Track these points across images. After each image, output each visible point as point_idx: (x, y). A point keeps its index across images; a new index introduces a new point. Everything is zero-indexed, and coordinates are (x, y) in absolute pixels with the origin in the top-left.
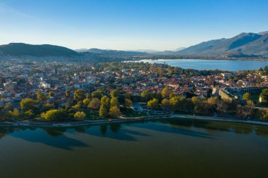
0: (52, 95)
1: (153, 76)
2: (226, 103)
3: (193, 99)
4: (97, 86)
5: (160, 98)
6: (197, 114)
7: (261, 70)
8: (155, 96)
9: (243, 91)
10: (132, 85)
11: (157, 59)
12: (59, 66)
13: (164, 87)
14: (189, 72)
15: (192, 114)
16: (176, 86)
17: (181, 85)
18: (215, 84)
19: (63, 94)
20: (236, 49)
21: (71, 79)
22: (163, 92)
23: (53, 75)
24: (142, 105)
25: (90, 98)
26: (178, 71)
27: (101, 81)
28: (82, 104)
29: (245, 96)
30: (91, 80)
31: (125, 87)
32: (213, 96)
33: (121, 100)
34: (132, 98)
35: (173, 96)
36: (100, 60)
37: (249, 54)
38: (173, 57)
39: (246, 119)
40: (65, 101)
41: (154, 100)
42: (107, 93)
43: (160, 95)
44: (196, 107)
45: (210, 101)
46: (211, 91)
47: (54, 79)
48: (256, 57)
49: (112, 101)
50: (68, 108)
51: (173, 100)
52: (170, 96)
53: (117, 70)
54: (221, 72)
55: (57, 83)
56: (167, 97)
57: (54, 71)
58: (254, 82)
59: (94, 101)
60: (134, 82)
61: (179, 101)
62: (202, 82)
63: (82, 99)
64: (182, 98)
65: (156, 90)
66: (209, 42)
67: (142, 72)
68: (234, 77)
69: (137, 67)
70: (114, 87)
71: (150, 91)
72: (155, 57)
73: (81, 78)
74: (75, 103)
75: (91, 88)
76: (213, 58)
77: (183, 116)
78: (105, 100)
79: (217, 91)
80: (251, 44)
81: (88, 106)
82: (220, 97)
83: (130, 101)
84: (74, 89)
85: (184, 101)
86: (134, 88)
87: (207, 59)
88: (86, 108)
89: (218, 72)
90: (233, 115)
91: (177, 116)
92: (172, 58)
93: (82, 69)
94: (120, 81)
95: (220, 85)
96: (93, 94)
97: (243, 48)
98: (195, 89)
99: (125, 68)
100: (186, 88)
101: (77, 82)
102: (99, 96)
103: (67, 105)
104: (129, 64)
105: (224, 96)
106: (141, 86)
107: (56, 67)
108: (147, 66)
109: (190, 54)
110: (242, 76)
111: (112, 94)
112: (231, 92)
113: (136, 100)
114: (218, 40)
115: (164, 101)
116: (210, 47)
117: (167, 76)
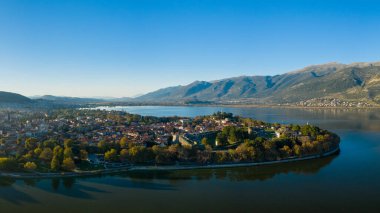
0: (4, 142)
1: (110, 123)
2: (187, 150)
3: (154, 148)
4: (49, 134)
5: (118, 148)
6: (159, 165)
7: (215, 115)
8: (113, 146)
9: (202, 136)
10: (88, 134)
11: (115, 105)
12: (12, 113)
13: (122, 136)
14: (148, 120)
15: (153, 165)
16: (135, 135)
17: (140, 133)
18: (175, 131)
19: (15, 142)
20: (192, 96)
21: (23, 127)
22: (122, 142)
23: (6, 122)
24: (99, 157)
25: (42, 147)
26: (137, 119)
27: (55, 130)
28: (33, 153)
29: (203, 141)
30: (43, 128)
31: (81, 136)
32: (174, 143)
33: (76, 151)
34: (88, 149)
35: (133, 146)
36: (54, 107)
37: (203, 100)
39: (206, 164)
40: (15, 149)
41: (112, 151)
42: (60, 143)
43: (119, 145)
44: (157, 157)
45: (171, 149)
46: (171, 138)
47: (7, 125)
48: (209, 103)
49: (65, 152)
50: (19, 158)
51: (133, 151)
52: (130, 145)
53: (72, 117)
54: (180, 118)
55: (9, 130)
56: (127, 147)
57: (7, 118)
58: (210, 126)
59: (46, 151)
60: (90, 131)
61: (139, 152)
62: (162, 129)
63: (34, 149)
64: (142, 147)
65: (114, 139)
66: (166, 89)
67: (98, 120)
68: (192, 123)
69: (94, 114)
70: (69, 137)
71: (108, 140)
72: (112, 104)
73: (34, 125)
74: (26, 152)
75: (44, 137)
76: (172, 105)
77: (144, 168)
78: (58, 150)
79: (177, 138)
80: (205, 92)
81: (41, 156)
82: (180, 144)
83: (85, 152)
84: (26, 137)
85: (145, 150)
86: (90, 138)
87: (166, 105)
88: (37, 158)
89: (177, 119)
90: (194, 161)
91: (137, 168)
92: (130, 105)
93: (35, 117)
94: (75, 130)
95: (180, 131)
96: (45, 143)
97: (198, 94)
98: (155, 138)
99: (80, 115)
100: (146, 137)
101: (29, 130)
102: (51, 146)
103: (17, 154)
104: (85, 111)
105: (185, 143)
106: (98, 136)
107: (9, 114)
108: (104, 114)
109: (148, 100)
110: (199, 121)
111: (65, 144)
112: (191, 138)
113: (92, 150)
114: (175, 88)
115: (123, 151)
116: (169, 94)
117: (125, 124)
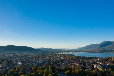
0: (23, 68)
1: (67, 59)
2: (101, 72)
3: (86, 70)
4: (43, 64)
5: (71, 70)
8: (69, 69)
9: (108, 67)
10: (59, 64)
11: (69, 52)
12: (27, 55)
13: (72, 65)
14: (83, 58)
16: (78, 64)
17: (80, 64)
18: (95, 63)
19: (28, 68)
20: (103, 48)
21: (32, 61)
22: (72, 67)
23: (24, 59)
24: (63, 73)
25: (40, 69)
26: (78, 58)
27: (45, 62)
28: (36, 72)
29: (110, 69)
30: (40, 61)
31: (55, 65)
32: (95, 69)
33: (53, 71)
35: (77, 69)
36: (45, 52)
37: (109, 50)
38: (76, 52)
40: (28, 71)
41: (68, 71)
42: (47, 68)
43: (71, 68)
44: (88, 74)
45: (94, 71)
46: (94, 66)
47: (24, 60)
48: (112, 51)
49: (49, 71)
50: (30, 74)
51: (77, 71)
52: (76, 69)
53: (52, 57)
55: (26, 62)
56: (74, 69)
57: (25, 57)
58: (113, 62)
59: (41, 71)
60: (59, 62)
61: (80, 72)
62: (89, 62)
63: (36, 70)
64: (81, 70)
65: (69, 66)
66: (91, 45)
67: (63, 58)
68: (103, 60)
69: (61, 55)
70: (50, 65)
71: (66, 66)
72: (68, 51)
73: (36, 60)
74: (33, 72)
75: (40, 65)
76: (93, 52)
78: (46, 71)
79: (97, 67)
80: (109, 46)
81: (39, 74)
82: (98, 69)
83: (57, 71)
84: (33, 65)
85: (82, 71)
86: (59, 65)
87: (91, 52)
89: (96, 58)
93: (37, 56)
94: (53, 62)
95: (98, 64)
96: (41, 68)
97: (106, 47)
98: (86, 66)
99: (55, 56)
100: (82, 65)
101: (34, 62)
102: (43, 69)
103: (29, 73)
104: (57, 54)
105: (100, 69)
106: (62, 64)
107: (26, 55)
108: (65, 55)
109: (83, 50)
110: (107, 60)
111: (49, 68)
112: (103, 67)
113: (60, 71)
114: (95, 44)
115: (73, 71)
116: (92, 47)
117: (74, 60)
